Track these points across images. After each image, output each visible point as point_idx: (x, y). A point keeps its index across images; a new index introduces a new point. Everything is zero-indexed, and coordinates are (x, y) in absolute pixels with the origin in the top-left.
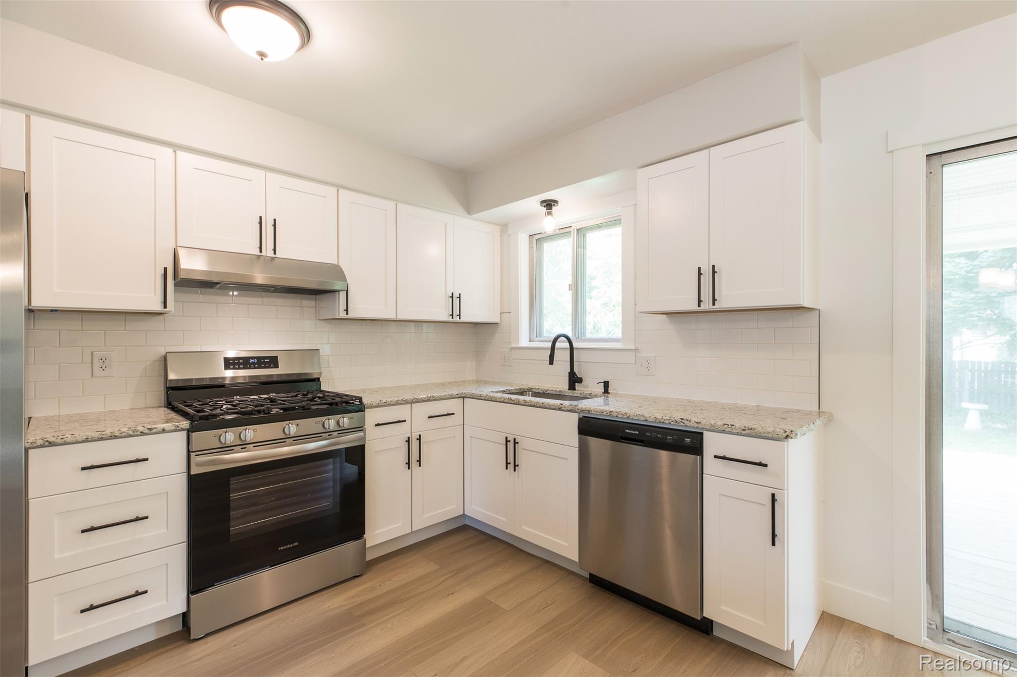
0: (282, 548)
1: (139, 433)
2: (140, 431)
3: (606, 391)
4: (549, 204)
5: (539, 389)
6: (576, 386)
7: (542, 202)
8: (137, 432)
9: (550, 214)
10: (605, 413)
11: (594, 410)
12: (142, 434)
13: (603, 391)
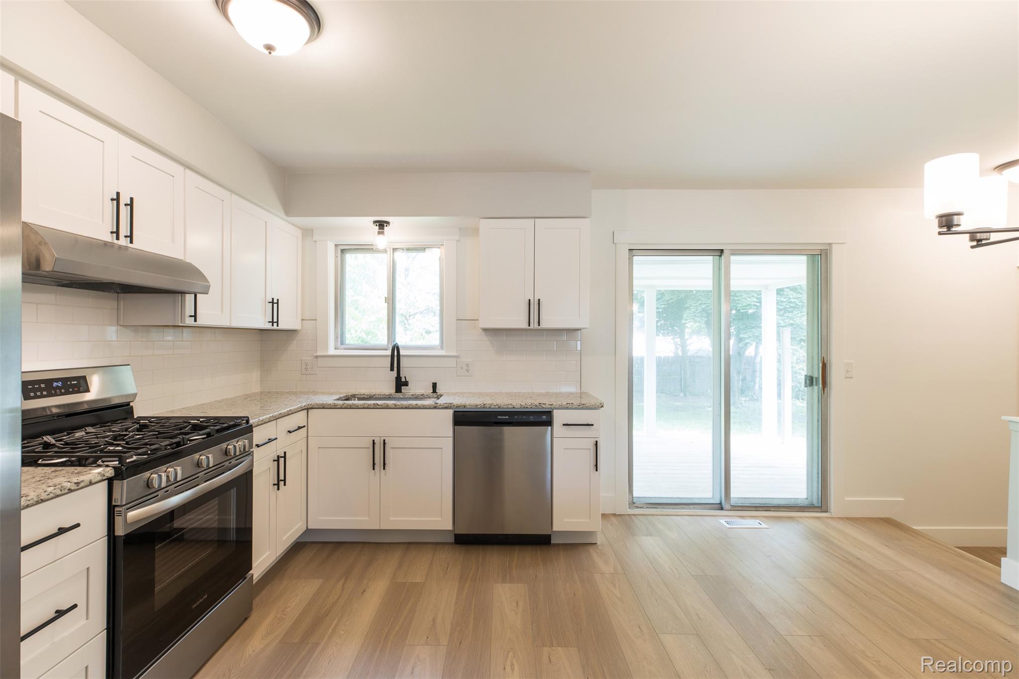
0: (195, 605)
1: (66, 491)
2: (68, 488)
3: (434, 391)
4: (381, 225)
5: (364, 394)
6: (402, 389)
7: (375, 222)
8: (65, 489)
9: (382, 233)
10: (479, 407)
11: (469, 405)
12: (69, 491)
13: (432, 391)
